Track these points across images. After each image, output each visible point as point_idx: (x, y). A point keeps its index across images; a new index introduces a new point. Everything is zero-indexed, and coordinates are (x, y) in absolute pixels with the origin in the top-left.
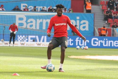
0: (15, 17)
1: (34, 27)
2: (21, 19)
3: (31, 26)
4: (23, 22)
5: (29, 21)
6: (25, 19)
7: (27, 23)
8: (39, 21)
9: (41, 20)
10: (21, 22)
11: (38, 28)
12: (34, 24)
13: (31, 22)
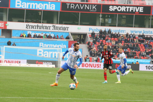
0: (36, 50)
1: (47, 56)
2: (40, 51)
3: (46, 55)
4: (41, 53)
5: (45, 53)
6: (42, 51)
7: (44, 54)
8: (50, 53)
9: (52, 52)
10: (40, 53)
11: (50, 57)
12: (48, 54)
13: (46, 53)
